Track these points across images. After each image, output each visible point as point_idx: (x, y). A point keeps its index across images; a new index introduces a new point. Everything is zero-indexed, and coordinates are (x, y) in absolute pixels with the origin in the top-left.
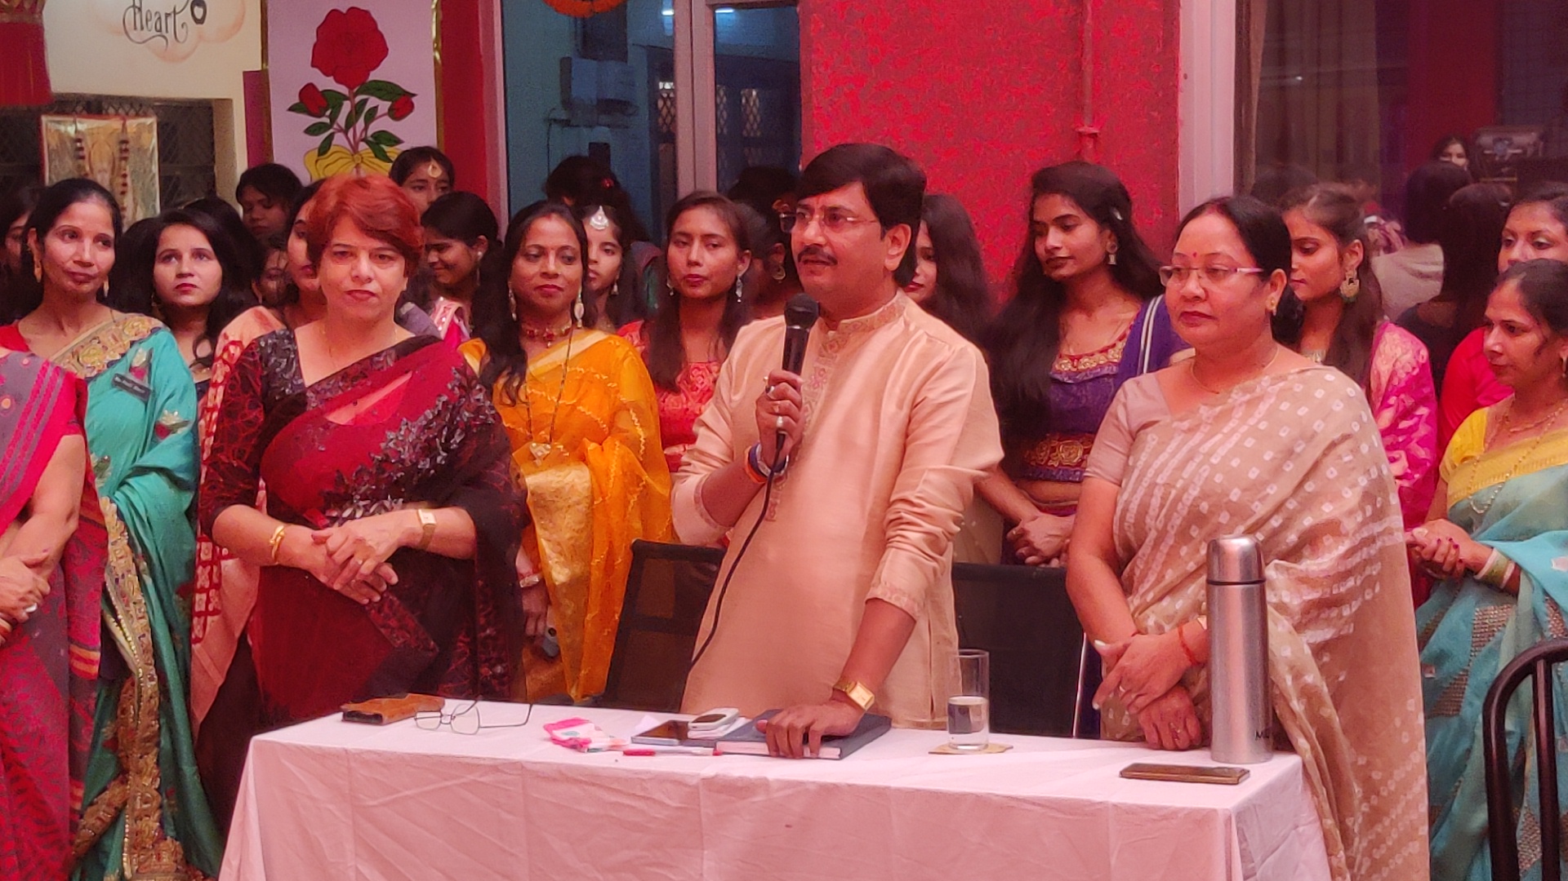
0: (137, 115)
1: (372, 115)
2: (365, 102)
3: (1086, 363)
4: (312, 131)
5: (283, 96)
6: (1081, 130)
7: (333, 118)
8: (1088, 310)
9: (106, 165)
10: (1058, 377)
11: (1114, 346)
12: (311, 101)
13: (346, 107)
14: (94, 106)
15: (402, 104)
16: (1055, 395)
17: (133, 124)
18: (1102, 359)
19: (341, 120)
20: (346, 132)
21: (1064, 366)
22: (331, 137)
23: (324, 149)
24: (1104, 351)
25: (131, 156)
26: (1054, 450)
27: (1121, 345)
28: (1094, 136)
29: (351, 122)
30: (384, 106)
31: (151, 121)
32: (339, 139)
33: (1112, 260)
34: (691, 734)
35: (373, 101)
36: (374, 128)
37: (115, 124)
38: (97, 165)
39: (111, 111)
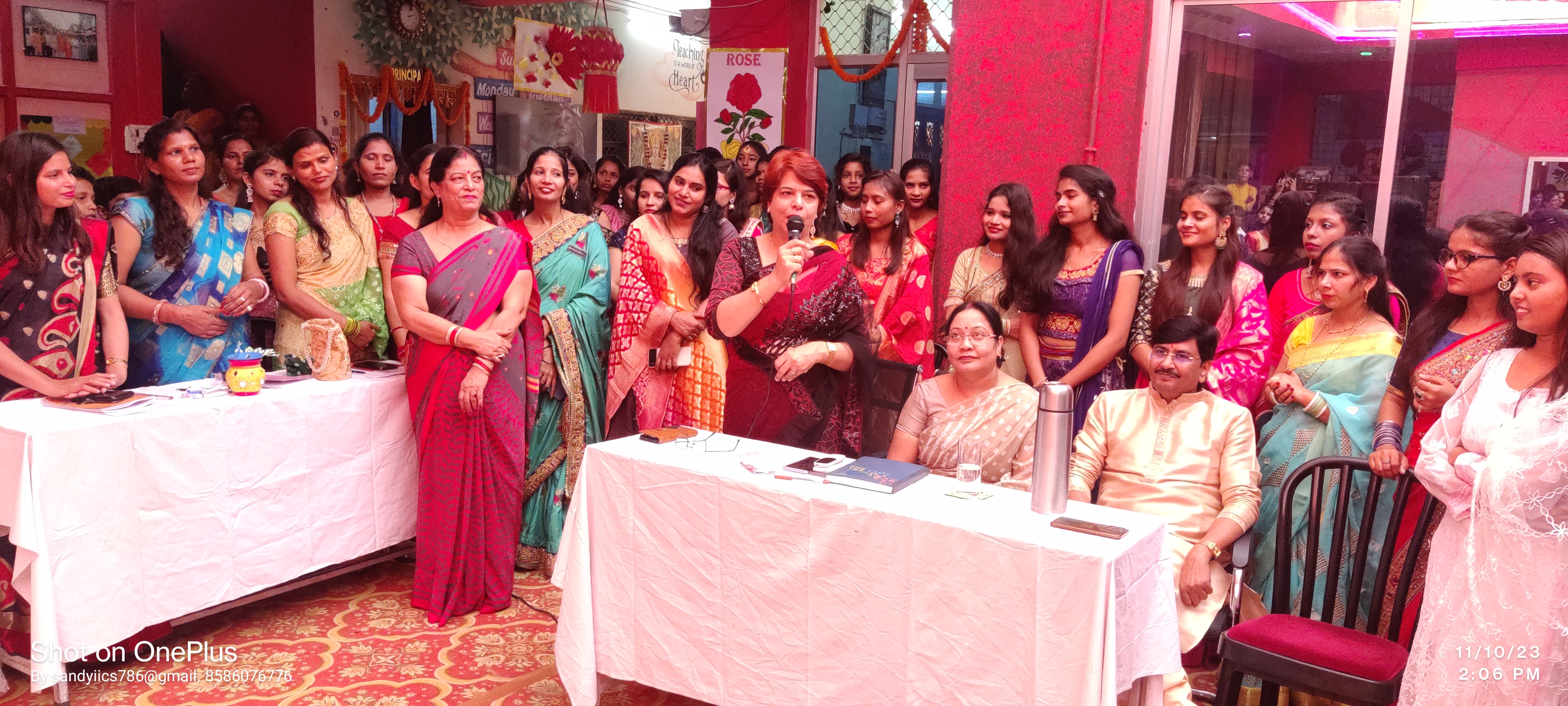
0: (674, 124)
1: (752, 126)
2: (749, 119)
3: (1075, 276)
4: (725, 132)
5: (713, 114)
6: (1087, 149)
7: (734, 126)
8: (1080, 245)
9: (658, 145)
10: (1059, 282)
11: (1091, 267)
12: (725, 117)
13: (741, 121)
14: (654, 119)
15: (766, 121)
16: (1055, 291)
17: (670, 128)
18: (1083, 273)
19: (738, 127)
20: (740, 133)
21: (1063, 276)
22: (733, 135)
23: (729, 141)
24: (1085, 269)
25: (670, 142)
26: (1054, 321)
27: (1095, 267)
28: (1094, 152)
29: (742, 129)
30: (758, 121)
31: (680, 127)
32: (737, 136)
33: (1095, 218)
34: (814, 469)
35: (753, 119)
36: (753, 132)
37: (663, 127)
38: (653, 145)
39: (662, 121)
